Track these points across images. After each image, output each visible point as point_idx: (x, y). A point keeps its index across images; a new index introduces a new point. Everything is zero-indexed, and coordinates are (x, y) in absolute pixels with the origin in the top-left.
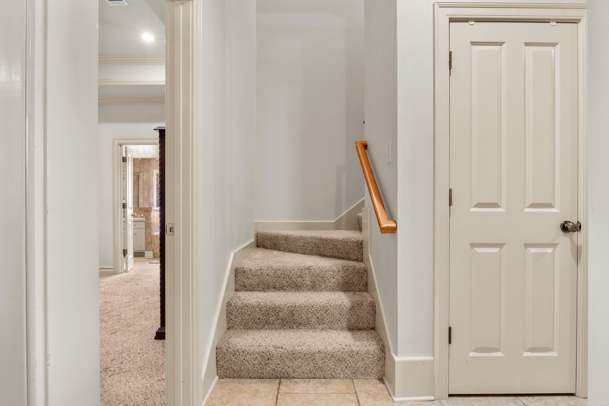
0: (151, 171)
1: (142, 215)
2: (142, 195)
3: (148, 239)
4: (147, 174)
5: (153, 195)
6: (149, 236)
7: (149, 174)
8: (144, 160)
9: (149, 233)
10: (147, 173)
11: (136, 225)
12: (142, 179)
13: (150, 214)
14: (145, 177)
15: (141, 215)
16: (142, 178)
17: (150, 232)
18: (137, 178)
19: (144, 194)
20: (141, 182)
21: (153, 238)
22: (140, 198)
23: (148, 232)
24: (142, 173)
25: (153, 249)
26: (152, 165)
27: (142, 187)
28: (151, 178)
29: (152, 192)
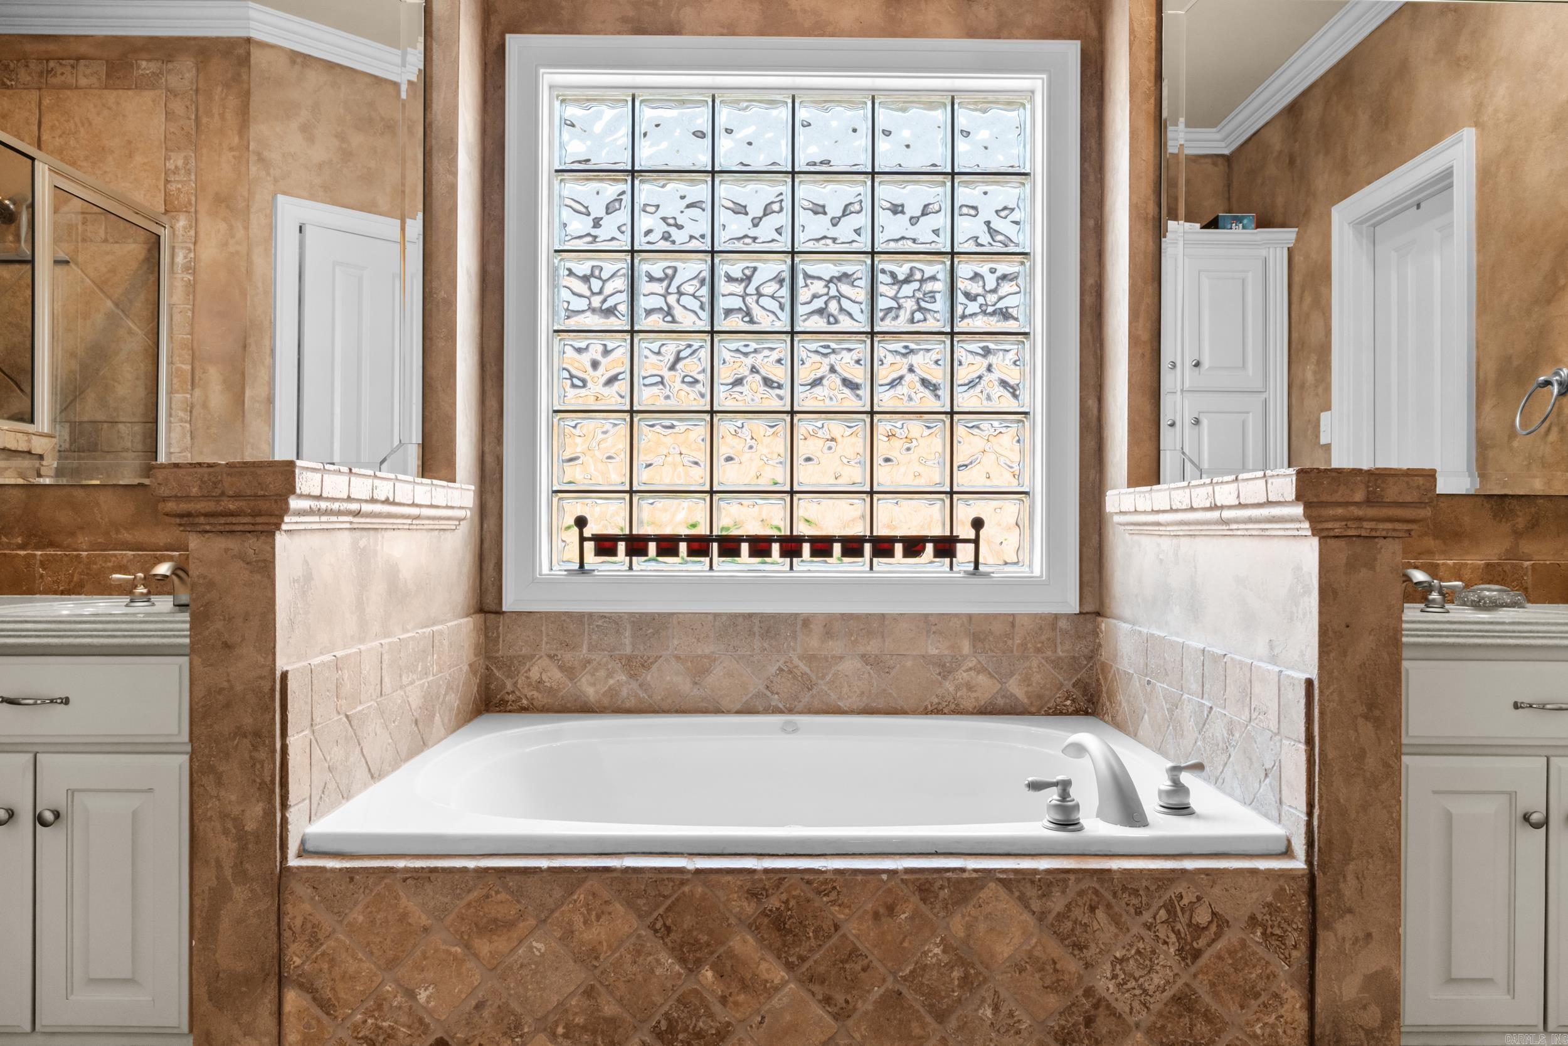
0: (253, 210)
1: (163, 569)
2: (178, 397)
3: (225, 924)
4: (223, 226)
5: (270, 400)
6: (241, 875)
7: (240, 233)
8: (204, 120)
9: (241, 837)
10: (225, 219)
11: (66, 701)
12: (187, 268)
13: (266, 567)
14: (209, 251)
15: (146, 571)
16: (180, 259)
17: (250, 826)
18: (147, 260)
19: (197, 392)
20: (173, 294)
21: (302, 906)
22: (169, 423)
23: (224, 816)
24: (182, 223)
26: (261, 159)
27: (181, 335)
28: (258, 260)
29: (263, 374)
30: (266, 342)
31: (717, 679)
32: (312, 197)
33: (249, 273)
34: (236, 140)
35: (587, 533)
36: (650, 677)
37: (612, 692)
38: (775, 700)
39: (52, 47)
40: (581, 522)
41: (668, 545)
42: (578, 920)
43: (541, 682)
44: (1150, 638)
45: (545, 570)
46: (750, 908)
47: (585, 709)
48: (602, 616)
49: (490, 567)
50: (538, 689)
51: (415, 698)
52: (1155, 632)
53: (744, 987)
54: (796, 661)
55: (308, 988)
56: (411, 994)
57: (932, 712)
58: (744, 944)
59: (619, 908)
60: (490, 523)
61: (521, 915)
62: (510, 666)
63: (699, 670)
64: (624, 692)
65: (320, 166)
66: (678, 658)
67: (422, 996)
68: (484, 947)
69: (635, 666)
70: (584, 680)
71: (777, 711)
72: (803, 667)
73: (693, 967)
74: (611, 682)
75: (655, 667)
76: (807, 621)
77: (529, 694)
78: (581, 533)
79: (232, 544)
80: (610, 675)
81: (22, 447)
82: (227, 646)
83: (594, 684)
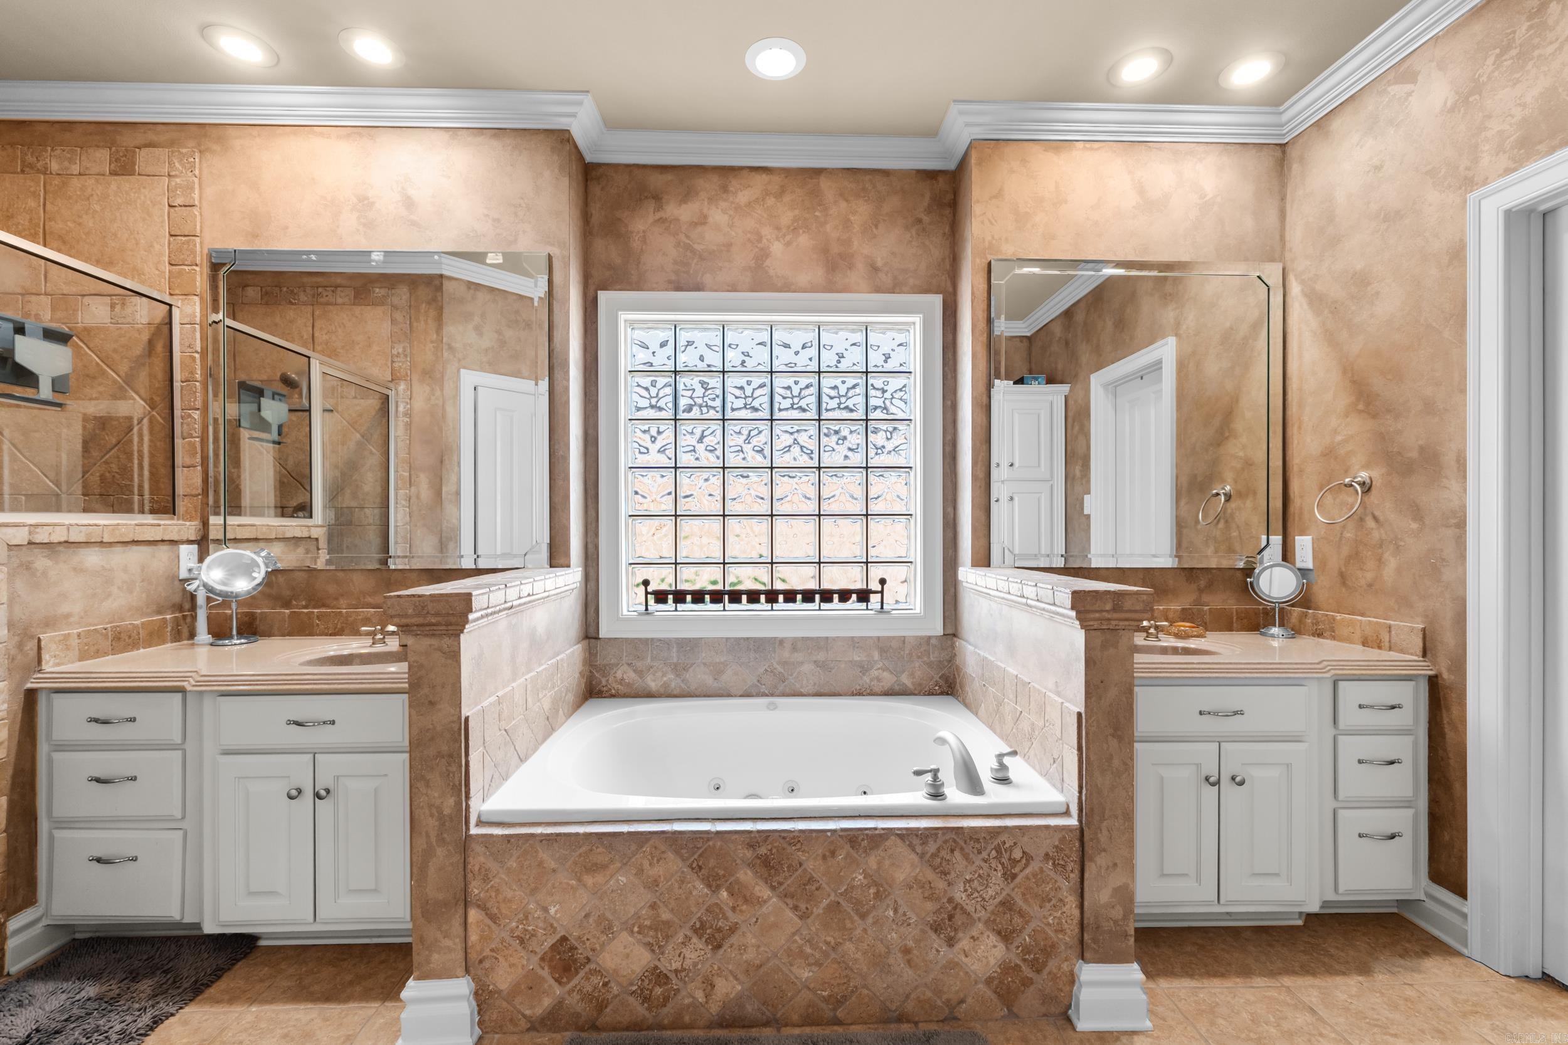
0: (446, 378)
2: (401, 492)
3: (432, 870)
4: (427, 389)
5: (458, 493)
6: (441, 841)
7: (438, 393)
8: (415, 324)
9: (441, 818)
10: (429, 385)
11: (333, 722)
12: (406, 414)
13: (454, 656)
14: (419, 404)
16: (401, 409)
17: (447, 811)
18: (381, 409)
19: (413, 488)
20: (397, 430)
21: (479, 858)
22: (396, 508)
23: (430, 806)
24: (402, 387)
25: (473, 956)
26: (450, 348)
27: (403, 455)
28: (449, 409)
29: (454, 478)
30: (455, 458)
31: (728, 678)
32: (482, 370)
33: (444, 416)
34: (435, 336)
35: (650, 589)
36: (688, 676)
37: (666, 685)
38: (763, 689)
39: (320, 279)
40: (646, 583)
41: (698, 597)
42: (646, 864)
43: (622, 679)
44: (984, 659)
45: (625, 612)
46: (749, 854)
47: (650, 695)
48: (659, 640)
49: (591, 610)
50: (621, 684)
51: (547, 704)
52: (987, 656)
53: (746, 901)
54: (775, 665)
55: (483, 907)
56: (546, 910)
57: (856, 695)
58: (745, 875)
59: (670, 855)
60: (592, 584)
61: (612, 861)
62: (604, 670)
63: (718, 671)
64: (673, 685)
65: (486, 350)
66: (705, 664)
67: (552, 911)
68: (589, 880)
69: (679, 669)
70: (649, 678)
71: (764, 695)
72: (780, 669)
73: (715, 890)
74: (665, 679)
75: (691, 670)
76: (781, 641)
77: (616, 687)
78: (646, 589)
79: (434, 642)
80: (664, 675)
81: (306, 534)
82: (431, 703)
83: (654, 681)
